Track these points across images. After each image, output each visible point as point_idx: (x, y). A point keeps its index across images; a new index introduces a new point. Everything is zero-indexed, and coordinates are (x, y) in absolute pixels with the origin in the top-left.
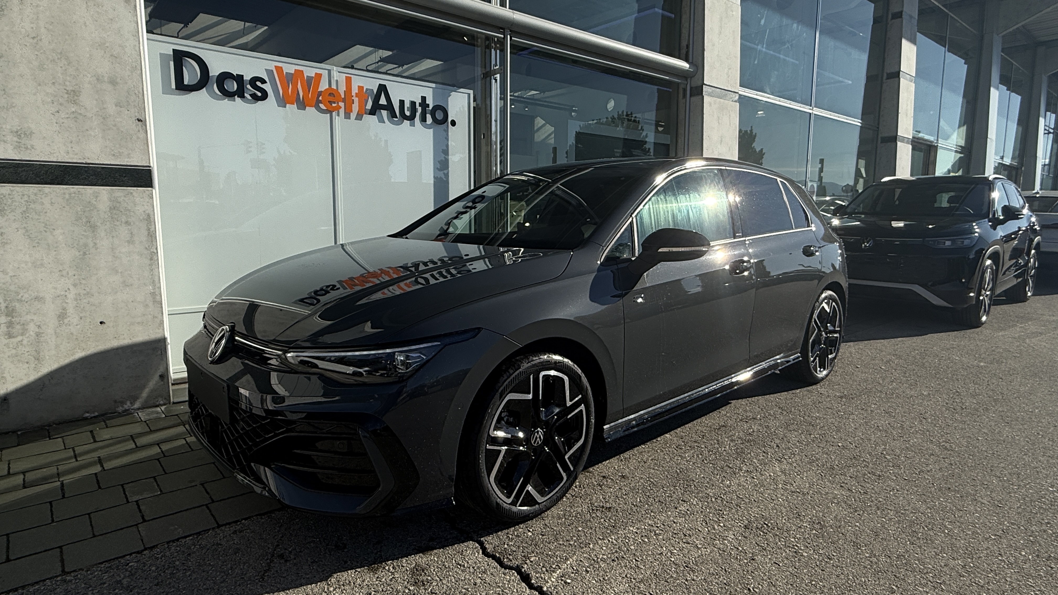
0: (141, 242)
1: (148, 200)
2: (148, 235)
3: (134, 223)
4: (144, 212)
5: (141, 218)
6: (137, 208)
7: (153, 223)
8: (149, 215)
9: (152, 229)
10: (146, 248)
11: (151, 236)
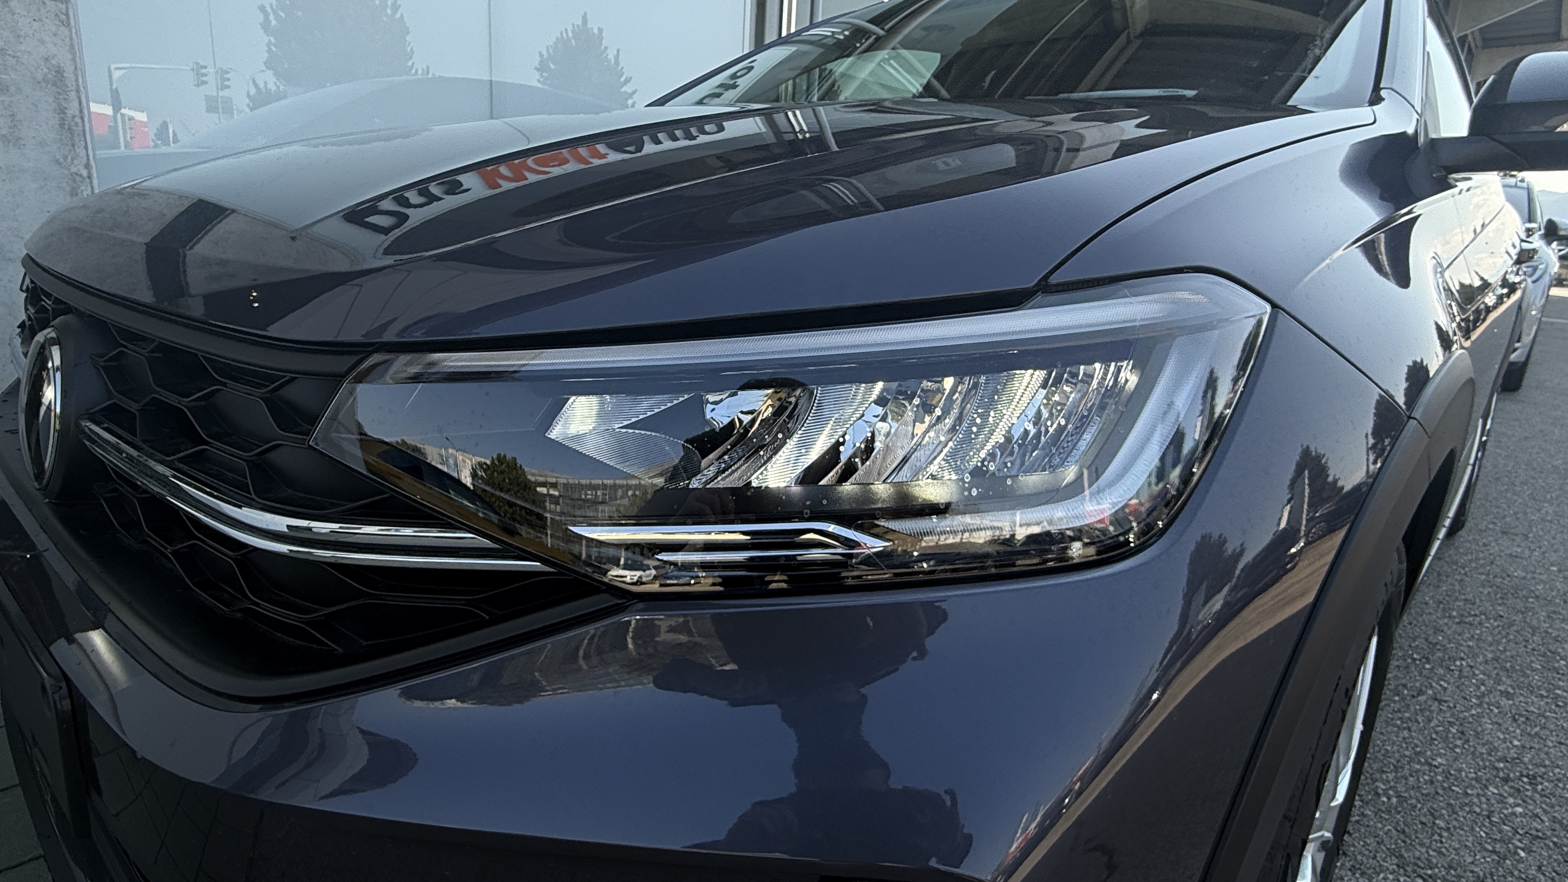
0: (42, 144)
1: (54, 28)
2: (62, 125)
3: (19, 90)
4: (47, 59)
5: (39, 77)
6: (23, 47)
7: (73, 95)
8: (59, 72)
9: (73, 108)
10: (58, 162)
11: (69, 129)
